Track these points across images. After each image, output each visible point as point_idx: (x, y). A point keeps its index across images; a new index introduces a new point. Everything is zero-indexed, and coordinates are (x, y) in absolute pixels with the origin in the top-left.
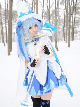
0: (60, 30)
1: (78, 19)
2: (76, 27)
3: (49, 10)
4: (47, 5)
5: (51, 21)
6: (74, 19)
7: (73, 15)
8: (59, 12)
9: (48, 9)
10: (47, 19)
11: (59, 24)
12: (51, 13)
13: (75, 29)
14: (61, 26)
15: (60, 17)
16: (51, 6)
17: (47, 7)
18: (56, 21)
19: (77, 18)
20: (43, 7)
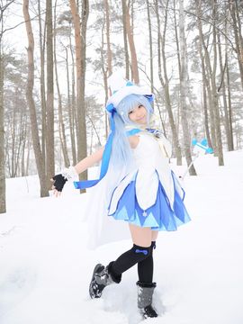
0: (199, 129)
1: (238, 100)
2: (237, 120)
3: (166, 87)
4: (160, 75)
5: (173, 110)
6: (227, 100)
7: (224, 91)
8: (192, 88)
9: (163, 84)
10: (164, 108)
11: (192, 114)
12: (171, 93)
13: (233, 125)
14: (200, 120)
15: (195, 98)
16: (169, 78)
17: (161, 79)
18: (185, 108)
19: (236, 97)
20: (152, 82)
